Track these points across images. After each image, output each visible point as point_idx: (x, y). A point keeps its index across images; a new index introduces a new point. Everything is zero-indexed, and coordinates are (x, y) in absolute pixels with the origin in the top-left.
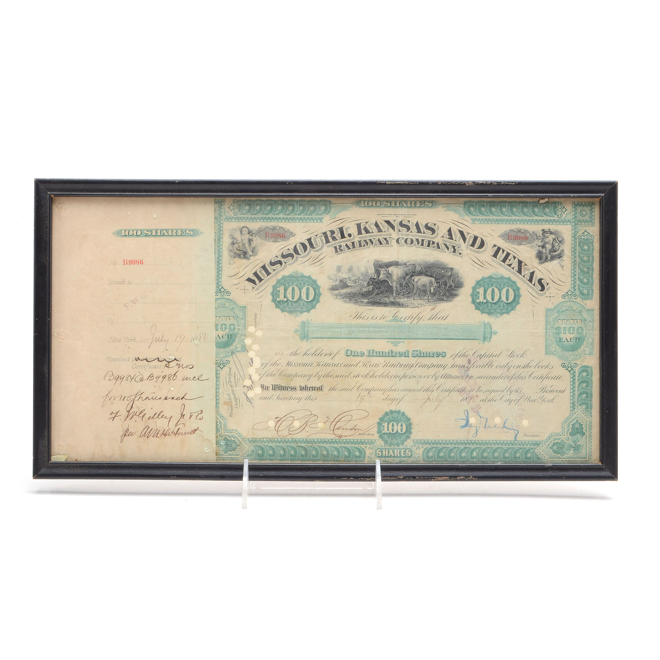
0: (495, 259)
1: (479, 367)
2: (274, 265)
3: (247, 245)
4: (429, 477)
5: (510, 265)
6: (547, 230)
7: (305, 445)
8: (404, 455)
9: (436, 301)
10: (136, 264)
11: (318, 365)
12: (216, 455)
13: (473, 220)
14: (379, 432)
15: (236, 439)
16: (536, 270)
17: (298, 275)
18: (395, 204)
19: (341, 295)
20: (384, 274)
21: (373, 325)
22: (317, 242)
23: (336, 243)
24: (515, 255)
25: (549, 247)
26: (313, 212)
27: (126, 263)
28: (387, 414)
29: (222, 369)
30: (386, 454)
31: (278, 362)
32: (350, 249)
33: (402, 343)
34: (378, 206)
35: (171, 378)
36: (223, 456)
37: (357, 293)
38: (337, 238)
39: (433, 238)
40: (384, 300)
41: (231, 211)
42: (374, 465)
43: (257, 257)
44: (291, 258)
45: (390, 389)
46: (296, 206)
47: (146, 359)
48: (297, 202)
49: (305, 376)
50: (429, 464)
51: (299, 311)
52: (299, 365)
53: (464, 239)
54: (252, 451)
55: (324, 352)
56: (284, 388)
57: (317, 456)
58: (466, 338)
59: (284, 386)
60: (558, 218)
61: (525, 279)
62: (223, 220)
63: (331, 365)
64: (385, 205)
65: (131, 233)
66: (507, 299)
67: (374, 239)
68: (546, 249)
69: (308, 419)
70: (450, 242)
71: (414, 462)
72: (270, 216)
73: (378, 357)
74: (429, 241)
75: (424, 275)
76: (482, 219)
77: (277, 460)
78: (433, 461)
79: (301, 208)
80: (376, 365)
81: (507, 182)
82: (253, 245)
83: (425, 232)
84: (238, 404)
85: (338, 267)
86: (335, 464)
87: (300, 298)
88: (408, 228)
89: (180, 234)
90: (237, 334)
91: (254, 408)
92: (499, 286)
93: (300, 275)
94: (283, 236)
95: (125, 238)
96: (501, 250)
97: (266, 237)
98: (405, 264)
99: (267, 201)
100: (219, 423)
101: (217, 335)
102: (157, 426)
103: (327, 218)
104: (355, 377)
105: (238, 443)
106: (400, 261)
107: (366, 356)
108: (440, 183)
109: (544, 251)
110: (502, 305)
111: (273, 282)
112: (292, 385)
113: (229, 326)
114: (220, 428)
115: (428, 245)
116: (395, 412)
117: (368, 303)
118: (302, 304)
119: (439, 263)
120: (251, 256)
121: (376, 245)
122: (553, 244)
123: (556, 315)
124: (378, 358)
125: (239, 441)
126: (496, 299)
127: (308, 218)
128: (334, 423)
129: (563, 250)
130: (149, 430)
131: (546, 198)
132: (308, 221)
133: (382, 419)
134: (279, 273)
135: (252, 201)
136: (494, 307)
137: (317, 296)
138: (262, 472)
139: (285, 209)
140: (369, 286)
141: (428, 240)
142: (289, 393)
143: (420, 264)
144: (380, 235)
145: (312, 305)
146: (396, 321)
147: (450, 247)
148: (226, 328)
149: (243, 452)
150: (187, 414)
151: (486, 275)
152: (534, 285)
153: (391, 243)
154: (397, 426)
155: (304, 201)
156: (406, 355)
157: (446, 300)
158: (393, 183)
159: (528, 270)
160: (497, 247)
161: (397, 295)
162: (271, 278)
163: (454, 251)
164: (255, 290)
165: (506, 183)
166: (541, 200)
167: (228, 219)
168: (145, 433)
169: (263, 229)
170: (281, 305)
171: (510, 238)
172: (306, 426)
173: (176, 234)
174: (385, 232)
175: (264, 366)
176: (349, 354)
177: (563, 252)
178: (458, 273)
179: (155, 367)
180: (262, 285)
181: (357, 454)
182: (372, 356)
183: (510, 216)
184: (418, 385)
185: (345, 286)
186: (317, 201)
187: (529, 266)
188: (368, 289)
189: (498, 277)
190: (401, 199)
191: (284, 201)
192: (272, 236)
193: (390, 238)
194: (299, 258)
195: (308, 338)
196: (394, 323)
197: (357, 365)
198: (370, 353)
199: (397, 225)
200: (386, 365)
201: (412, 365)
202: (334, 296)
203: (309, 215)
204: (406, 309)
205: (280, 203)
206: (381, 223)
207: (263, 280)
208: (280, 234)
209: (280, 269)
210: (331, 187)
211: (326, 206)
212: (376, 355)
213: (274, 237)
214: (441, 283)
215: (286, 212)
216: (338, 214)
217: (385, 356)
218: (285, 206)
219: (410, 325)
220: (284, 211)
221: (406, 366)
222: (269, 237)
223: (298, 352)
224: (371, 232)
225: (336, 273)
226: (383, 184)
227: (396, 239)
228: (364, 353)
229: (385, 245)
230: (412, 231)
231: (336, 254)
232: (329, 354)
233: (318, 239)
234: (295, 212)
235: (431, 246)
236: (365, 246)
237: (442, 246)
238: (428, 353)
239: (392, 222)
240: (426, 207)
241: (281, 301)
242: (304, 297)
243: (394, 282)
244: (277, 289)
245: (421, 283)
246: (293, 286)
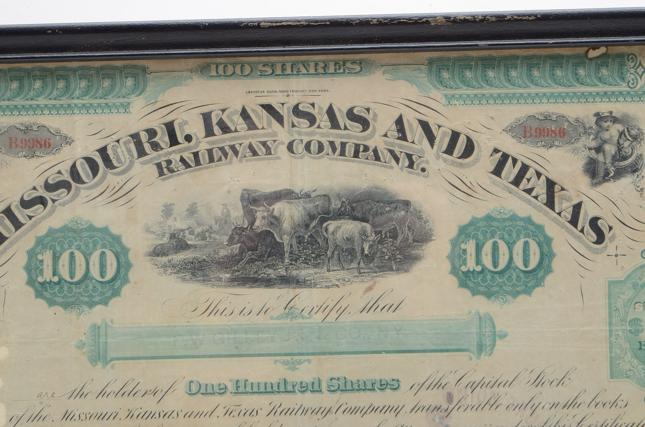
0: (498, 179)
1: (470, 408)
2: (30, 208)
5: (529, 191)
6: (606, 114)
9: (376, 272)
11: (130, 415)
13: (449, 99)
16: (585, 199)
17: (82, 227)
18: (283, 70)
19: (174, 266)
20: (264, 218)
21: (244, 326)
22: (120, 154)
23: (159, 156)
24: (540, 170)
25: (610, 149)
26: (110, 91)
31: (44, 414)
32: (190, 166)
33: (306, 363)
34: (246, 73)
37: (207, 259)
38: (163, 145)
39: (366, 139)
40: (264, 273)
44: (66, 190)
46: (72, 79)
48: (74, 70)
51: (86, 303)
52: (88, 417)
53: (431, 139)
55: (142, 388)
58: (442, 347)
60: (629, 87)
61: (562, 220)
63: (157, 415)
64: (261, 71)
66: (526, 262)
67: (241, 144)
68: (604, 154)
70: (401, 146)
72: (19, 101)
73: (256, 395)
74: (357, 146)
75: (349, 219)
76: (468, 96)
79: (83, 84)
80: (253, 413)
81: (519, 16)
83: (348, 127)
85: (165, 206)
87: (87, 275)
88: (312, 119)
92: (506, 236)
93: (85, 226)
94: (47, 144)
96: (510, 160)
97: (11, 147)
98: (307, 196)
99: (10, 70)
103: (138, 104)
106: (297, 190)
107: (231, 393)
108: (375, 21)
109: (600, 158)
110: (514, 277)
111: (29, 242)
115: (354, 153)
118: (91, 287)
119: (379, 191)
121: (245, 156)
122: (618, 143)
123: (630, 293)
124: (256, 397)
126: (503, 263)
127: (99, 105)
129: (641, 155)
131: (602, 46)
132: (99, 111)
134: (40, 223)
136: (499, 280)
137: (122, 270)
139: (50, 87)
140: (232, 244)
141: (356, 144)
143: (338, 195)
144: (253, 137)
145: (114, 290)
146: (293, 317)
147: (402, 157)
151: (480, 214)
152: (582, 231)
153: (276, 153)
155: (89, 68)
156: (314, 387)
157: (398, 270)
158: (275, 25)
159: (569, 199)
160: (501, 153)
161: (293, 262)
162: (25, 234)
163: (411, 165)
165: (515, 17)
166: (591, 51)
169: (3, 131)
170: (46, 290)
171: (528, 134)
174: (263, 128)
175: (14, 421)
176: (194, 391)
177: (642, 159)
178: (420, 212)
180: (5, 250)
182: (243, 393)
183: (527, 87)
185: (182, 247)
186: (116, 68)
187: (571, 192)
188: (230, 251)
189: (505, 216)
190: (293, 58)
191: (48, 70)
192: (24, 146)
193: (275, 141)
194: (81, 190)
195: (106, 359)
196: (288, 321)
197: (212, 412)
198: (239, 387)
199: (289, 113)
200: (273, 412)
201: (327, 409)
202: (158, 268)
203: (101, 98)
204: (314, 290)
205: (38, 73)
206: (253, 110)
207: (7, 238)
208: (39, 140)
209: (42, 215)
210: (143, 38)
211: (135, 78)
212: (251, 391)
213: (27, 147)
214: (386, 234)
215: (51, 93)
216: (163, 94)
217: (270, 392)
218: (49, 80)
219: (322, 324)
220: (48, 92)
221: (316, 411)
222: (17, 146)
223: (86, 390)
224: (233, 130)
225: (162, 219)
226: (254, 27)
227: (287, 143)
228: (226, 387)
229: (263, 157)
230: (319, 125)
231: (161, 180)
232: (151, 392)
233: (121, 150)
234: (71, 92)
235: (360, 157)
236: (222, 161)
237: (385, 154)
238: (361, 383)
239: (277, 107)
240: (348, 73)
241: (48, 283)
242: (95, 272)
243: (284, 234)
244: (36, 258)
245: (343, 234)
246: (71, 251)
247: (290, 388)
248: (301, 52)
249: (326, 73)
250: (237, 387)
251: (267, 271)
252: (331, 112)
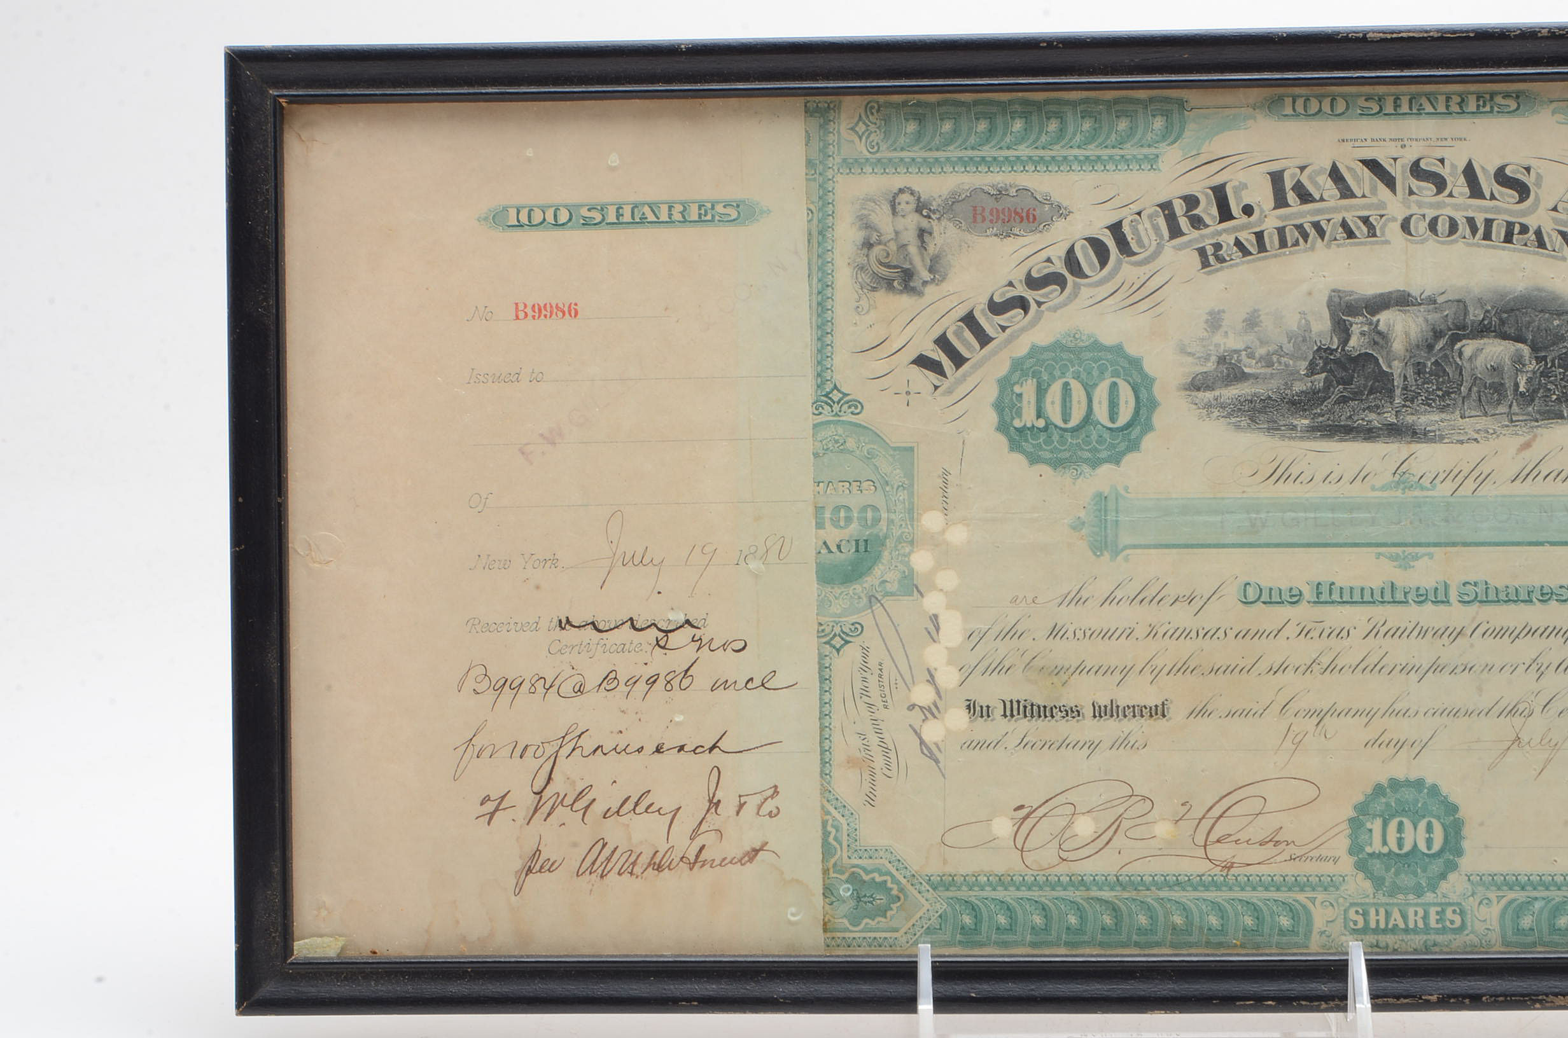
2: (1003, 314)
3: (913, 250)
4: (1523, 995)
7: (1113, 894)
8: (1440, 926)
9: (1537, 421)
10: (554, 316)
11: (1152, 633)
12: (825, 930)
14: (1355, 849)
15: (888, 878)
17: (1082, 344)
18: (1397, 106)
19: (1223, 406)
20: (1363, 334)
21: (1329, 501)
22: (1143, 233)
23: (1203, 237)
26: (1128, 137)
27: (522, 315)
28: (1379, 790)
29: (838, 651)
30: (1378, 921)
31: (1020, 628)
32: (1250, 254)
33: (1426, 558)
34: (1339, 111)
35: (675, 682)
36: (847, 935)
37: (1274, 397)
38: (1208, 220)
39: (1524, 213)
40: (1363, 419)
41: (860, 138)
42: (1345, 958)
43: (947, 287)
44: (1058, 288)
45: (1391, 710)
46: (1070, 117)
47: (593, 623)
48: (1074, 104)
49: (1109, 671)
50: (1525, 953)
51: (1086, 461)
52: (1088, 635)
54: (940, 916)
55: (1172, 592)
56: (1042, 709)
57: (1152, 931)
59: (1042, 704)
62: (835, 168)
63: (1193, 634)
64: (1362, 108)
65: (537, 217)
67: (1329, 221)
69: (1121, 810)
71: (1471, 946)
72: (987, 151)
73: (1348, 607)
74: (1510, 225)
75: (1495, 337)
77: (1024, 945)
78: (1534, 944)
79: (1087, 125)
80: (1342, 633)
82: (932, 249)
83: (1497, 195)
84: (894, 766)
85: (1211, 313)
86: (1213, 955)
88: (1440, 184)
89: (696, 218)
90: (886, 538)
91: (943, 775)
93: (1087, 343)
94: (1031, 216)
95: (518, 234)
97: (975, 221)
98: (1432, 301)
99: (976, 103)
100: (832, 826)
101: (821, 543)
102: (630, 839)
103: (1171, 156)
104: (1272, 672)
105: (895, 892)
106: (1415, 292)
107: (1309, 602)
108: (1545, 32)
111: (1000, 366)
112: (1068, 699)
113: (859, 513)
114: (835, 843)
115: (1506, 236)
116: (1408, 783)
117: (1312, 429)
118: (1094, 437)
119: (1544, 294)
120: (925, 283)
121: (1335, 239)
124: (1347, 610)
125: (898, 883)
127: (1111, 157)
128: (1206, 824)
130: (607, 852)
132: (1111, 167)
133: (1363, 809)
134: (1018, 337)
135: (926, 105)
137: (1144, 412)
138: (977, 986)
139: (1036, 129)
140: (1313, 374)
141: (1507, 222)
142: (1060, 728)
143: (1480, 300)
144: (1347, 209)
145: (1129, 441)
146: (1405, 488)
148: (849, 520)
149: (913, 921)
150: (728, 797)
153: (1383, 234)
154: (1415, 828)
155: (1097, 102)
156: (1438, 597)
158: (1389, 36)
161: (1408, 403)
162: (994, 353)
164: (943, 394)
167: (852, 165)
168: (593, 863)
169: (964, 196)
170: (1026, 441)
172: (1115, 832)
173: (684, 217)
174: (1364, 196)
175: (974, 638)
176: (1251, 598)
179: (623, 648)
180: (965, 377)
181: (1285, 922)
182: (1326, 602)
184: (1480, 696)
185: (1235, 377)
186: (1138, 101)
188: (1309, 384)
190: (1413, 88)
191: (1032, 103)
192: (994, 219)
193: (1381, 216)
194: (1082, 287)
195: (1117, 546)
196: (1399, 493)
197: (1279, 632)
198: (1321, 593)
199: (1403, 172)
200: (1374, 632)
201: (1458, 630)
202: (1199, 408)
203: (1113, 147)
204: (1438, 447)
205: (1018, 107)
206: (1349, 169)
207: (968, 359)
208: (1019, 210)
209: (1021, 324)
210: (1186, 55)
211: (1167, 116)
212: (1340, 600)
213: (1000, 221)
214: (1553, 361)
215: (1037, 139)
216: (1210, 142)
217: (1370, 602)
218: (1034, 118)
219: (1451, 500)
220: (1033, 137)
221: (1440, 632)
222: (984, 220)
223: (1084, 594)
224: (1318, 199)
225: (1205, 334)
226: (1357, 40)
227: (1400, 218)
228: (1301, 594)
229: (1363, 240)
230: (1451, 192)
231: (1204, 273)
232: (1186, 598)
233: (1145, 226)
234: (1067, 138)
235: (1515, 242)
236: (1299, 245)
237: (1554, 239)
238: (1511, 591)
239: (1387, 165)
240: (1498, 112)
241: (1029, 429)
242: (1101, 413)
243: (1395, 360)
244: (1012, 391)
245: (1486, 360)
246: (1064, 380)
247: (1399, 596)
248: (1428, 79)
249: (1464, 112)
250: (1319, 594)
251: (1366, 416)
252: (1469, 173)
